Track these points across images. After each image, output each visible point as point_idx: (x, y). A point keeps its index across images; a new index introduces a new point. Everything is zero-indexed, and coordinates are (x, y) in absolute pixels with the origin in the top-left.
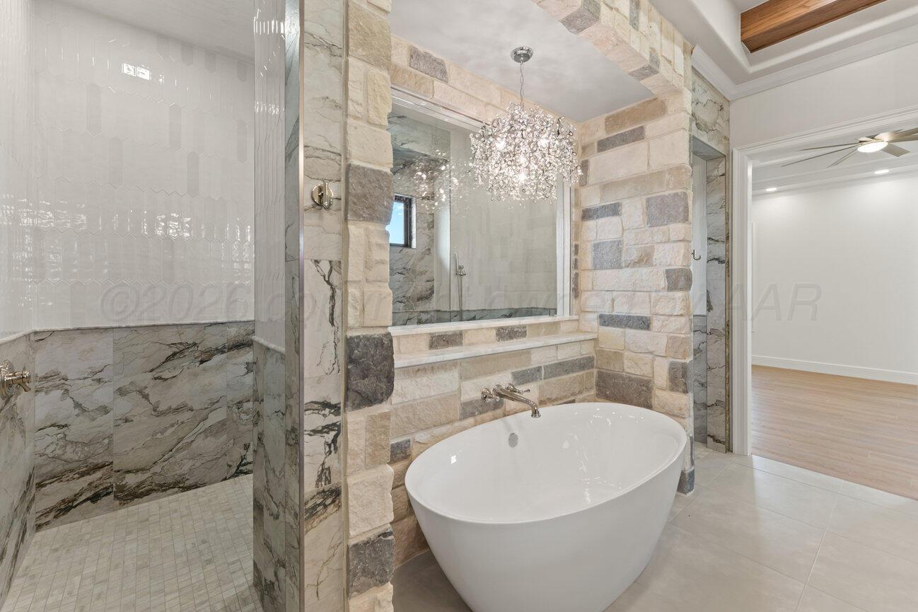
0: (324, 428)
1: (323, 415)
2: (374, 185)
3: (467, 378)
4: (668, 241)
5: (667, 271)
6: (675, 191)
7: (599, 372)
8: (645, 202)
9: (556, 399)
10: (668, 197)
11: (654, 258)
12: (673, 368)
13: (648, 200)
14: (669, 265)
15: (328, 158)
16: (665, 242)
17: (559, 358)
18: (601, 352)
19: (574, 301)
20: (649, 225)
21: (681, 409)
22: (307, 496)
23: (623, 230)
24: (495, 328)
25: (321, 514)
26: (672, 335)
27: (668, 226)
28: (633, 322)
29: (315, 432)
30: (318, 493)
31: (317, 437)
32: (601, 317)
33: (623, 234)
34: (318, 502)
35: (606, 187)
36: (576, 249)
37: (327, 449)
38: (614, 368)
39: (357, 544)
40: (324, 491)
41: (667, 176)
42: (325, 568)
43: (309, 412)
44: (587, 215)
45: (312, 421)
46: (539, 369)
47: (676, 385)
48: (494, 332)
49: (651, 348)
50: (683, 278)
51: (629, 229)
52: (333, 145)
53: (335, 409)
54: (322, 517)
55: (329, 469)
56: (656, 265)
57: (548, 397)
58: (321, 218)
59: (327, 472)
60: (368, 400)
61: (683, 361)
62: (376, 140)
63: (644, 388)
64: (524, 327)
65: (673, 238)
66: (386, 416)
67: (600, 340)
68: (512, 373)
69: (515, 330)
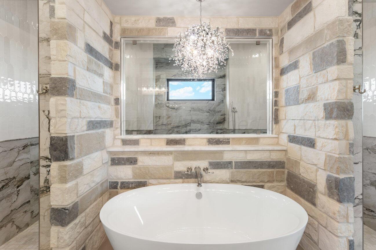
0: (46, 165)
1: (46, 161)
2: (60, 83)
3: (178, 160)
4: (327, 81)
5: (325, 105)
6: (331, 42)
7: (288, 172)
8: (312, 55)
9: (245, 182)
10: (326, 47)
11: (318, 95)
12: (329, 180)
13: (314, 53)
14: (327, 100)
15: (47, 76)
16: (325, 82)
17: (248, 159)
18: (289, 159)
19: (274, 126)
20: (314, 72)
21: (334, 214)
22: (41, 186)
23: (300, 78)
24: (206, 138)
25: (45, 194)
26: (329, 154)
27: (327, 70)
28: (305, 142)
29: (43, 166)
30: (45, 186)
31: (44, 168)
32: (289, 136)
33: (300, 80)
34: (45, 189)
35: (291, 51)
36: (276, 94)
37: (48, 173)
38: (295, 171)
39: (53, 208)
40: (46, 186)
41: (326, 31)
42: (46, 212)
43: (42, 159)
44: (283, 72)
45: (43, 162)
46: (230, 163)
47: (332, 194)
48: (205, 141)
49: (316, 163)
50: (336, 110)
51: (303, 76)
52: (49, 72)
53: (50, 159)
54: (46, 195)
55: (48, 179)
56: (319, 101)
57: (238, 179)
58: (45, 97)
59: (48, 180)
60: (57, 159)
61: (337, 176)
62: (61, 66)
63: (311, 190)
64: (229, 139)
65: (330, 78)
66: (65, 166)
67: (288, 151)
68: (209, 162)
69: (221, 140)
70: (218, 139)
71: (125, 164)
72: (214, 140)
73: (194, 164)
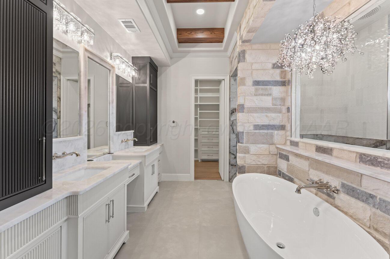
48: (356, 156)
68: (342, 182)
69: (379, 160)
70: (374, 158)
71: (284, 159)
72: (368, 157)
73: (326, 179)
